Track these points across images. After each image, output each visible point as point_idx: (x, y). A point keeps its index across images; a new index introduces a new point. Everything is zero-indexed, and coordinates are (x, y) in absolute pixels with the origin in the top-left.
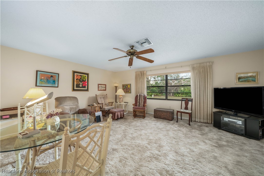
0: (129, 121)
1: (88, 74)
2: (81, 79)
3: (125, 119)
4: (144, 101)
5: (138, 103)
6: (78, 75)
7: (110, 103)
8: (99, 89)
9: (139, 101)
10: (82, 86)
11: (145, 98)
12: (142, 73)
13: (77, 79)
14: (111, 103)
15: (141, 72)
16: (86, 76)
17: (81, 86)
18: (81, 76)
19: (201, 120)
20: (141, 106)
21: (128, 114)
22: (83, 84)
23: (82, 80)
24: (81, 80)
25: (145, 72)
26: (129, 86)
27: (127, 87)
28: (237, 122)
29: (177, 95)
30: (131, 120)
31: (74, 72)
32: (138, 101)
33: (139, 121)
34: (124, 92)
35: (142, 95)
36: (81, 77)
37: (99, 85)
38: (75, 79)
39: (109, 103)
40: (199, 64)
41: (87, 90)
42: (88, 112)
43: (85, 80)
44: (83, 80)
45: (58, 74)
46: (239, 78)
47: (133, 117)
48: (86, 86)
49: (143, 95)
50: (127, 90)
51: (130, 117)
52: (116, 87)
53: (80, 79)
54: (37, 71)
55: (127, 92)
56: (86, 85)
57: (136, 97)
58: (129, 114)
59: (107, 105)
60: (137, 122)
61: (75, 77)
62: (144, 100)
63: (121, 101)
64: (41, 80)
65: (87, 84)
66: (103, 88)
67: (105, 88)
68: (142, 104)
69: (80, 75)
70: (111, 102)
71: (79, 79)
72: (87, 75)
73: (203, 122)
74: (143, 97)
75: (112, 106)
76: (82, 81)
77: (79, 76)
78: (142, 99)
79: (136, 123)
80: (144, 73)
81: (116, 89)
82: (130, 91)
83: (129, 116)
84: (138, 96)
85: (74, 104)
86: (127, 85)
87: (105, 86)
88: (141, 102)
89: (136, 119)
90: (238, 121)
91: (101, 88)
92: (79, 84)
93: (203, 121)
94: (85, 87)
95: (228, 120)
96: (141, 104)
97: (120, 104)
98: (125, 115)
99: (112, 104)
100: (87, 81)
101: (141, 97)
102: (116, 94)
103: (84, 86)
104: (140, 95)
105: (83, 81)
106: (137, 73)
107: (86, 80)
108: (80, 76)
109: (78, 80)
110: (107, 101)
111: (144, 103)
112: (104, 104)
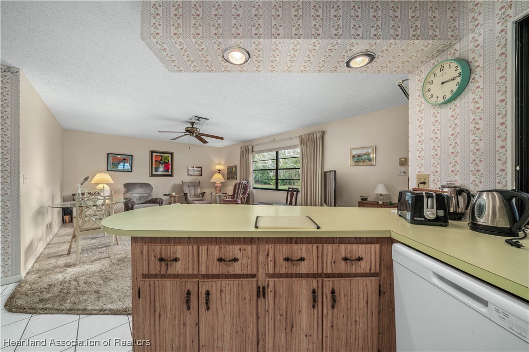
1: (172, 154)
6: (157, 156)
12: (246, 150)
13: (156, 161)
18: (162, 156)
22: (164, 166)
23: (163, 162)
24: (161, 162)
31: (152, 152)
32: (237, 191)
38: (154, 161)
41: (171, 175)
42: (158, 202)
44: (165, 162)
45: (132, 156)
46: (354, 157)
48: (170, 170)
50: (233, 176)
52: (219, 171)
54: (108, 154)
55: (232, 178)
56: (169, 168)
61: (154, 158)
63: (218, 191)
64: (113, 163)
65: (170, 166)
66: (197, 172)
67: (200, 173)
72: (170, 155)
75: (203, 197)
77: (159, 157)
85: (146, 192)
87: (200, 169)
91: (193, 172)
92: (159, 168)
94: (167, 171)
100: (170, 163)
103: (166, 169)
105: (165, 163)
107: (168, 162)
108: (161, 157)
109: (158, 162)
110: (199, 191)
111: (244, 193)
112: (194, 194)
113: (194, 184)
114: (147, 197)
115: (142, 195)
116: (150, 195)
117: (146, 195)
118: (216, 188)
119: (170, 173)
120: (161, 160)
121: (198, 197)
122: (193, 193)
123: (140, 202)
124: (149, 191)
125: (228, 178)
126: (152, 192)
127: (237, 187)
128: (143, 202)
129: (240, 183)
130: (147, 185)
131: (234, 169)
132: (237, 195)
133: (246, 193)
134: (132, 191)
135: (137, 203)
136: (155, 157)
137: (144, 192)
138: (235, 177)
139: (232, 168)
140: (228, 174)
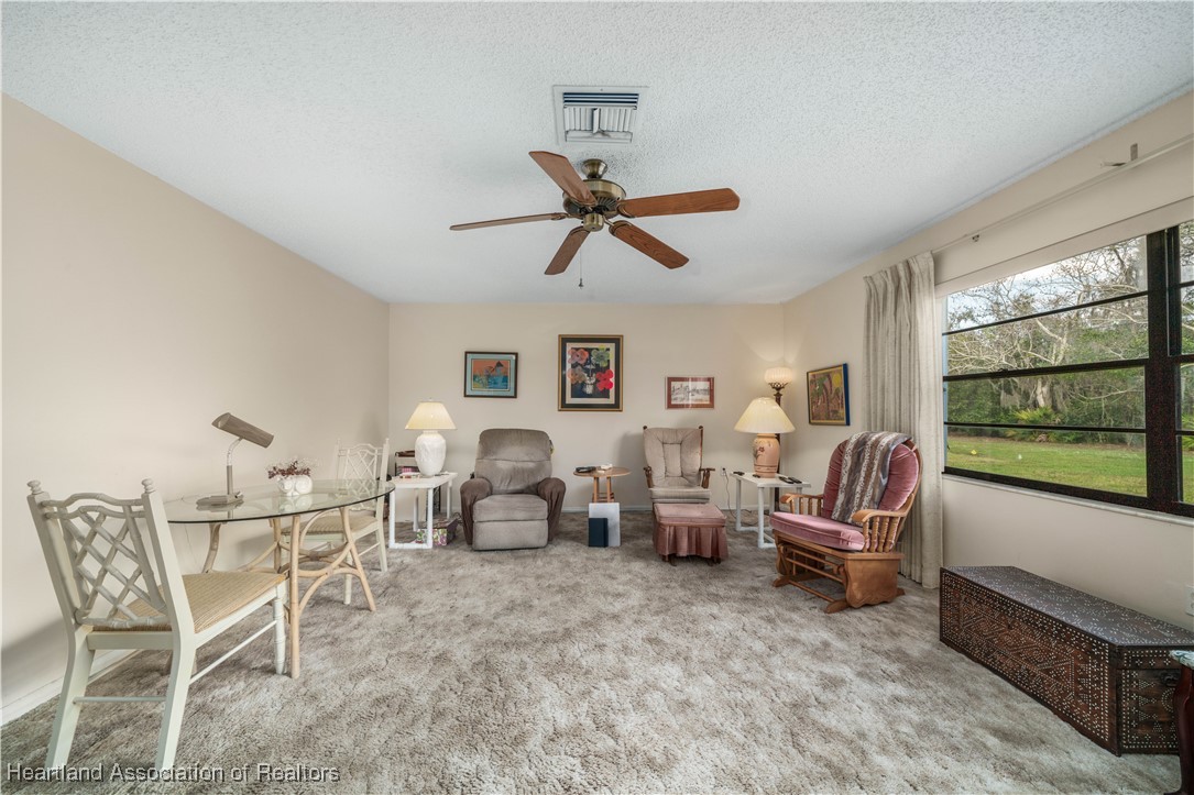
1: (617, 341)
2: (590, 363)
4: (886, 489)
5: (841, 498)
6: (577, 349)
8: (673, 402)
9: (852, 482)
10: (595, 388)
11: (898, 466)
13: (574, 366)
14: (705, 473)
16: (608, 350)
17: (589, 390)
18: (589, 350)
22: (597, 381)
23: (592, 367)
24: (588, 367)
25: (921, 265)
27: (831, 383)
31: (564, 340)
32: (844, 479)
36: (590, 355)
37: (673, 383)
38: (569, 366)
41: (616, 406)
43: (605, 365)
44: (597, 365)
45: (516, 354)
48: (612, 391)
52: (778, 389)
53: (586, 364)
54: (466, 352)
55: (821, 417)
56: (611, 384)
59: (690, 478)
61: (568, 357)
63: (763, 469)
64: (474, 380)
65: (612, 380)
66: (697, 396)
67: (708, 397)
69: (586, 349)
71: (582, 362)
72: (612, 346)
76: (593, 371)
77: (582, 353)
78: (873, 474)
84: (850, 446)
85: (533, 458)
87: (708, 385)
91: (682, 396)
92: (584, 384)
94: (605, 394)
99: (708, 477)
100: (612, 368)
101: (867, 457)
103: (600, 389)
105: (598, 369)
106: (871, 284)
107: (608, 367)
108: (586, 353)
109: (579, 367)
110: (696, 461)
111: (885, 498)
112: (679, 473)
113: (680, 437)
114: (532, 472)
115: (520, 465)
116: (540, 466)
117: (531, 465)
118: (756, 456)
119: (611, 400)
120: (589, 361)
121: (690, 485)
122: (676, 468)
123: (511, 488)
124: (539, 455)
125: (814, 418)
126: (549, 459)
127: (848, 460)
128: (519, 487)
129: (861, 443)
130: (539, 438)
131: (837, 380)
132: (849, 501)
133: (897, 495)
134: (495, 453)
135: (503, 488)
136: (573, 354)
137: (526, 458)
138: (842, 412)
139: (828, 375)
140: (811, 402)
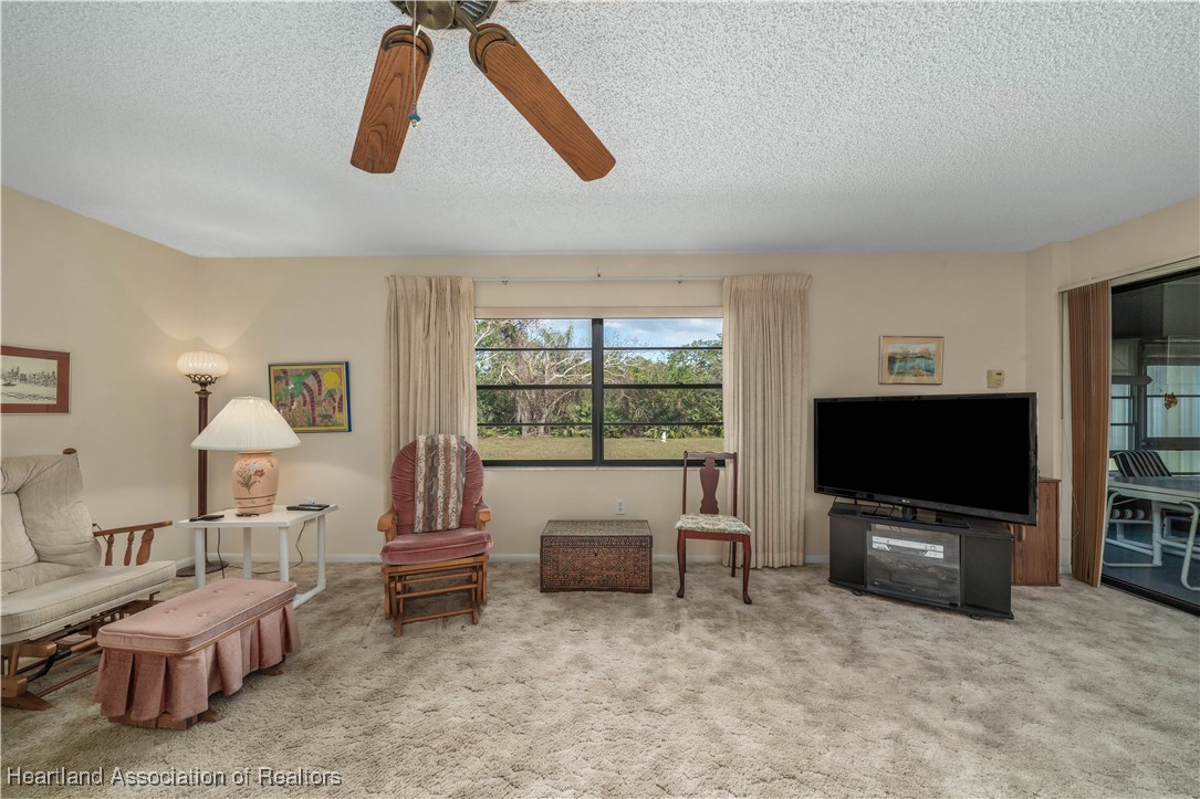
0: (355, 692)
3: (307, 667)
4: (465, 487)
5: (420, 507)
7: (121, 540)
9: (430, 488)
11: (473, 465)
12: (441, 292)
14: (139, 535)
15: (439, 280)
19: (771, 555)
20: (446, 520)
21: (327, 606)
25: (465, 286)
26: (331, 380)
27: (319, 382)
28: (926, 551)
29: (565, 432)
30: (369, 668)
32: (421, 488)
33: (447, 660)
34: (292, 423)
35: (447, 442)
39: (111, 533)
40: (761, 278)
46: (892, 360)
47: (387, 627)
49: (454, 442)
50: (318, 410)
51: (354, 632)
52: (204, 384)
55: (314, 424)
57: (404, 460)
58: (341, 601)
60: (439, 679)
62: (467, 475)
63: (259, 502)
67: (55, 391)
68: (451, 506)
70: (132, 530)
73: (776, 566)
74: (453, 456)
75: (143, 558)
78: (454, 475)
79: (429, 698)
80: (456, 292)
81: (203, 403)
82: (341, 417)
83: (341, 617)
84: (421, 451)
86: (315, 373)
87: (54, 367)
88: (440, 493)
89: (416, 644)
90: (929, 545)
93: (776, 560)
95: (889, 546)
96: (446, 509)
97: (247, 530)
98: (301, 627)
99: (147, 540)
101: (441, 458)
102: (202, 441)
104: (432, 448)
106: (400, 286)
118: (247, 485)
127: (421, 466)
129: (432, 445)
131: (333, 380)
132: (431, 508)
